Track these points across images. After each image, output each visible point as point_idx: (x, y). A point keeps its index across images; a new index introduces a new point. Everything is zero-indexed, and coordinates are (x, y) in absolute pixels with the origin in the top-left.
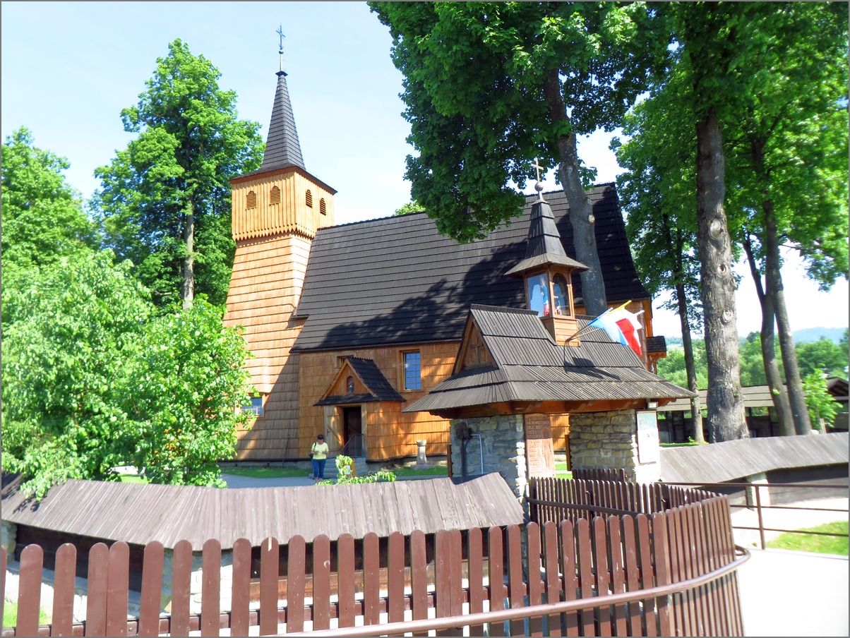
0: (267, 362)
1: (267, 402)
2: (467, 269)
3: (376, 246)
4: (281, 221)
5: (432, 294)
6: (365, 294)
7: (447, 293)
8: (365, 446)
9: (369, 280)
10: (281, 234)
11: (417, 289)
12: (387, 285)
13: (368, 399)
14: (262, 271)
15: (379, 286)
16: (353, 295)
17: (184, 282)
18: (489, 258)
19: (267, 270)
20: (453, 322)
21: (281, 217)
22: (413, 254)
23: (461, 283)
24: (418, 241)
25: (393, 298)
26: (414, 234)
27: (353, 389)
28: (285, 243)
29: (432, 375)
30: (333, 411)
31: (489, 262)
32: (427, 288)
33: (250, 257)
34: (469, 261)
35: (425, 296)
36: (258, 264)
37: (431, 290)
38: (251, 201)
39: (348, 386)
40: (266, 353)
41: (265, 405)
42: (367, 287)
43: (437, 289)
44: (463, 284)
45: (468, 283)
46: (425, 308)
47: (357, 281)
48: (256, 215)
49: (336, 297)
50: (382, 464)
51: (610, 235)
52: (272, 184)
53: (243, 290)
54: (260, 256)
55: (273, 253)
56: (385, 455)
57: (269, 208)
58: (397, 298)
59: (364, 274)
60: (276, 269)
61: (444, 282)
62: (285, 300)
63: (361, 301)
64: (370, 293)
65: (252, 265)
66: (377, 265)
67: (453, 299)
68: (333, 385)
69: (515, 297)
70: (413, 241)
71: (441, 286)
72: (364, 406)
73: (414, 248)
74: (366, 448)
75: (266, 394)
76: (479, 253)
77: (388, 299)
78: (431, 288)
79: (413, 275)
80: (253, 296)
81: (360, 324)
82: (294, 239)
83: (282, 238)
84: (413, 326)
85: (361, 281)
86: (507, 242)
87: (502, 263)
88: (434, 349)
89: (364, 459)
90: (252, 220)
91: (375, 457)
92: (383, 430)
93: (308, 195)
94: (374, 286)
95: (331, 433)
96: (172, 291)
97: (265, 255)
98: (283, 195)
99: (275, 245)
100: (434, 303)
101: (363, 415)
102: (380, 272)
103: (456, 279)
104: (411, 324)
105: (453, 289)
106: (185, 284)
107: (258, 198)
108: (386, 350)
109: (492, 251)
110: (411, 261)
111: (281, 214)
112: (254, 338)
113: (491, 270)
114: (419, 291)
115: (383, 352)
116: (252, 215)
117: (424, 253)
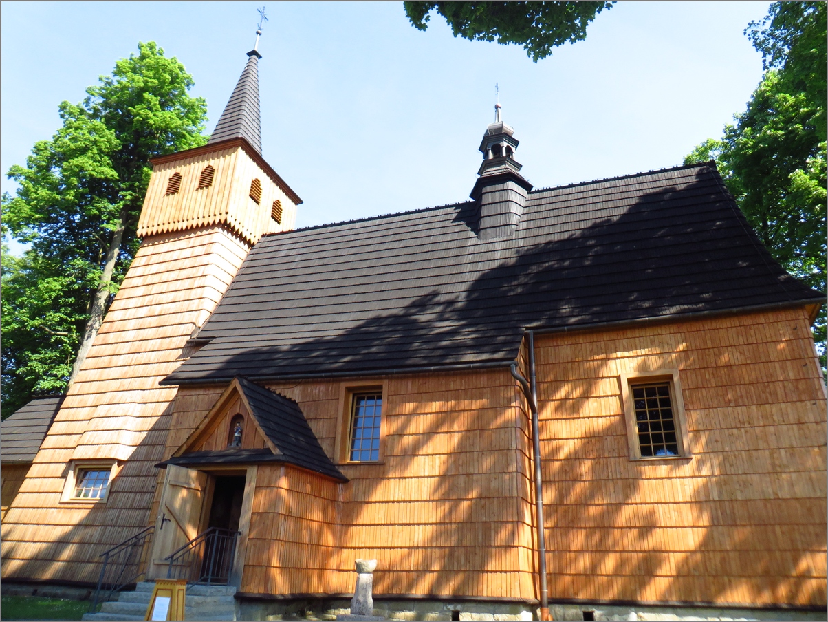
0: (138, 409)
1: (118, 477)
2: (475, 276)
3: (339, 252)
4: (207, 210)
5: (413, 311)
6: (308, 311)
7: (439, 309)
8: (239, 561)
9: (319, 293)
10: (203, 227)
11: (392, 304)
12: (346, 299)
13: (261, 459)
14: (165, 277)
15: (334, 300)
16: (289, 313)
17: (88, 321)
18: (512, 261)
19: (173, 275)
20: (444, 343)
21: (208, 204)
22: (392, 261)
23: (463, 295)
24: (402, 244)
25: (352, 316)
26: (398, 237)
27: (239, 439)
28: (206, 239)
29: (400, 434)
30: (188, 477)
31: (513, 266)
32: (407, 302)
33: (155, 259)
34: (480, 266)
35: (401, 313)
36: (163, 267)
37: (413, 305)
38: (174, 186)
39: (231, 432)
40: (138, 396)
41: (113, 481)
42: (315, 302)
43: (422, 304)
44: (467, 297)
45: (475, 295)
46: (399, 328)
47: (301, 295)
48: (174, 203)
49: (264, 315)
50: (271, 607)
51: (718, 223)
52: (205, 164)
53: (132, 303)
54: (168, 257)
55: (187, 253)
56: (282, 585)
57: (195, 193)
58: (358, 316)
59: (315, 285)
60: (184, 274)
61: (436, 294)
62: (187, 317)
63: (301, 320)
64: (318, 310)
65: (155, 269)
66: (336, 275)
67: (447, 316)
68: (202, 427)
69: (557, 310)
70: (396, 245)
71: (430, 300)
72: (252, 474)
73: (395, 252)
74: (242, 563)
75: (120, 462)
76: (498, 255)
77: (344, 317)
78: (414, 302)
79: (390, 286)
80: (143, 312)
81: (285, 348)
82: (220, 235)
83: (204, 232)
84: (374, 350)
85: (307, 294)
86: (544, 240)
87: (534, 267)
88: (410, 386)
89: (232, 591)
90: (169, 209)
91: (255, 589)
92: (285, 530)
93: (256, 185)
94: (324, 301)
95: (173, 524)
96: (70, 330)
97: (175, 255)
98: (217, 178)
99: (192, 242)
100: (415, 321)
101: (247, 489)
102: (338, 283)
103: (457, 289)
104: (369, 347)
105: (450, 303)
106: (89, 324)
107: (183, 181)
108: (322, 387)
109: (518, 252)
110: (388, 269)
111: (209, 200)
112: (126, 373)
113: (516, 277)
114: (393, 306)
115: (317, 390)
116: (170, 202)
117: (410, 259)
